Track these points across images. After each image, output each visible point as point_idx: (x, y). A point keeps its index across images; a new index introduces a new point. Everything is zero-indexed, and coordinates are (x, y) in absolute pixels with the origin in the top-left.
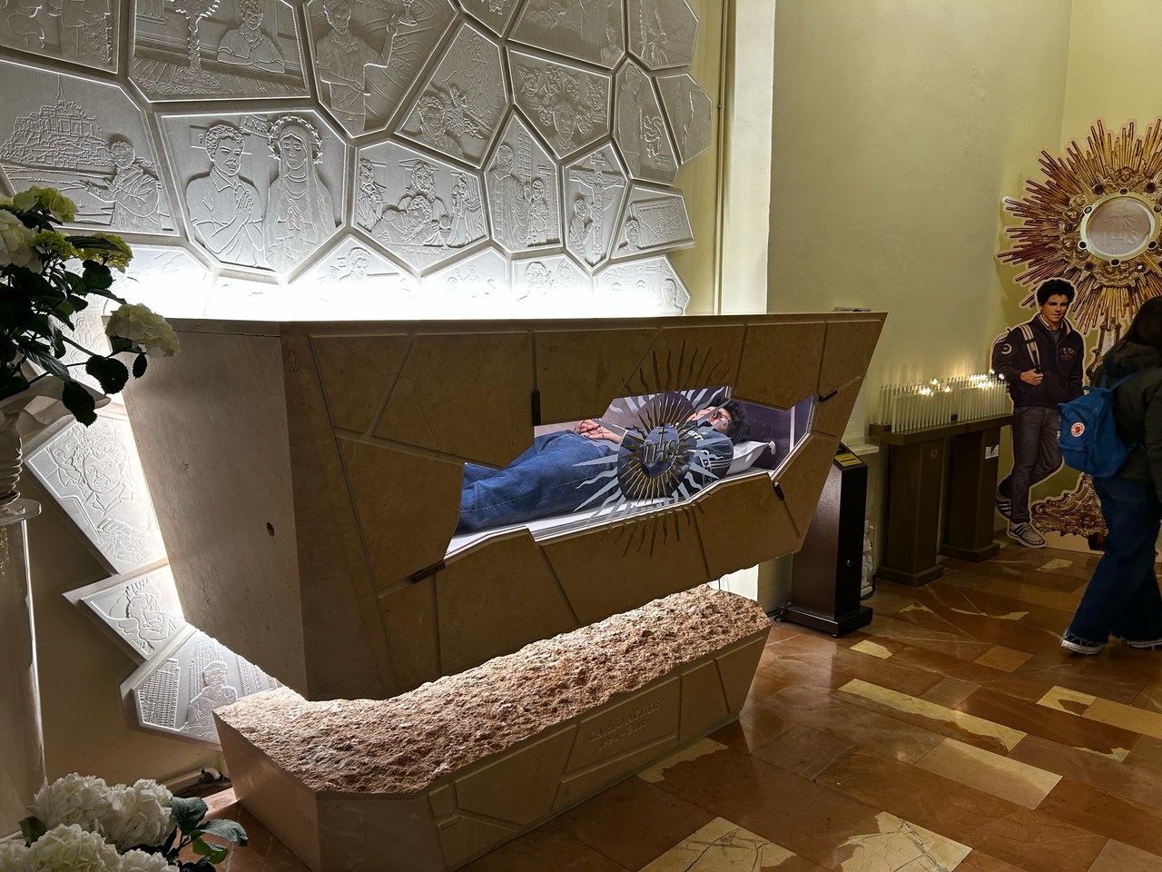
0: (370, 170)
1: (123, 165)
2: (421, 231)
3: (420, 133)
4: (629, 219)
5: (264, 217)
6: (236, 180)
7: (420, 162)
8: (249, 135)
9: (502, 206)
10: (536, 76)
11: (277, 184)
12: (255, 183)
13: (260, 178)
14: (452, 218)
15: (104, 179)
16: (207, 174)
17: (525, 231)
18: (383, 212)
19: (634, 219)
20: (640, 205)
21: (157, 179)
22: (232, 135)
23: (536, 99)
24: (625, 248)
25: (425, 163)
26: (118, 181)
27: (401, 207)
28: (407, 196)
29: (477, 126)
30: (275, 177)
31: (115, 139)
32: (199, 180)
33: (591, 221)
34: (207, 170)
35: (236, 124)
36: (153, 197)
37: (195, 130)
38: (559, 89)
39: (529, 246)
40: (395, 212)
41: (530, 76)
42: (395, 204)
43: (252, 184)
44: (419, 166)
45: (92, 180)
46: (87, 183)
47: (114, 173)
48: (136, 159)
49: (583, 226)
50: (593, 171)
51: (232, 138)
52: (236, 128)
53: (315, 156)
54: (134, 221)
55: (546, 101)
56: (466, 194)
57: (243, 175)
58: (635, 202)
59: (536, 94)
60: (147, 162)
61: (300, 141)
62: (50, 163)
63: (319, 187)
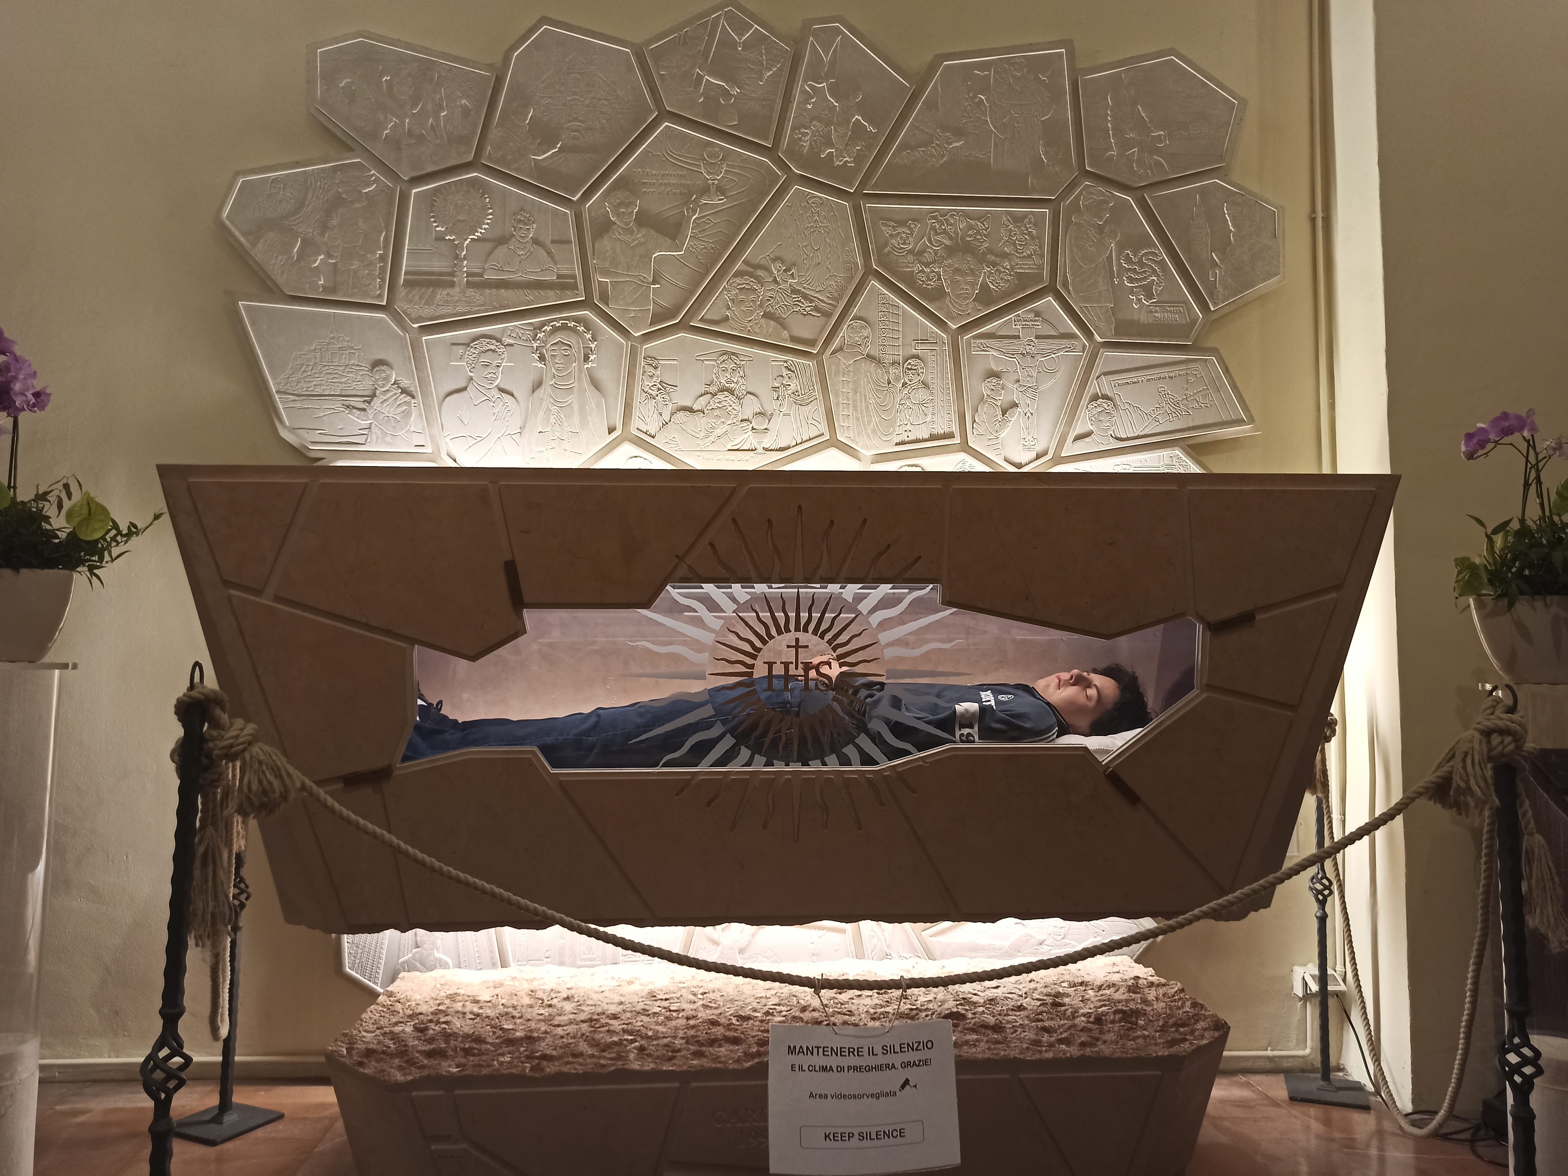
0: (656, 368)
1: (382, 387)
2: (726, 433)
3: (727, 319)
4: (1095, 398)
5: (523, 428)
6: (495, 392)
7: (725, 353)
9: (850, 395)
10: (909, 228)
11: (540, 392)
13: (521, 390)
16: (464, 389)
19: (1106, 397)
20: (1116, 377)
21: (413, 397)
22: (493, 347)
23: (911, 258)
25: (733, 354)
26: (376, 402)
27: (696, 407)
28: (706, 393)
29: (811, 301)
30: (537, 385)
31: (379, 363)
32: (455, 396)
33: (1015, 405)
35: (499, 336)
36: (407, 415)
37: (455, 347)
38: (951, 238)
39: (897, 444)
40: (687, 413)
41: (900, 230)
42: (687, 403)
43: (512, 395)
44: (725, 358)
45: (353, 404)
47: (373, 395)
48: (396, 381)
49: (999, 412)
50: (1018, 337)
51: (494, 351)
52: (499, 340)
53: (586, 359)
54: (388, 439)
55: (927, 257)
56: (794, 385)
57: (502, 386)
58: (1106, 374)
59: (910, 252)
60: (405, 383)
61: (569, 346)
62: (318, 391)
63: (590, 391)
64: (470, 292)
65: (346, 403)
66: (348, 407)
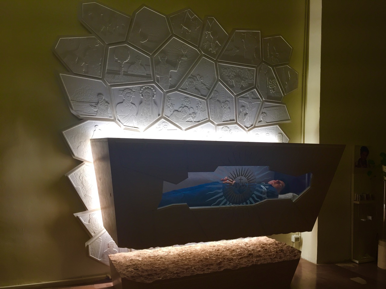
0: (170, 100)
1: (100, 101)
2: (185, 117)
3: (187, 89)
4: (263, 113)
5: (137, 113)
6: (130, 104)
7: (186, 97)
8: (135, 91)
9: (213, 109)
10: (227, 70)
11: (142, 104)
13: (137, 103)
14: (196, 113)
15: (95, 104)
16: (122, 102)
17: (221, 117)
18: (173, 112)
19: (265, 113)
20: (267, 108)
21: (109, 104)
22: (130, 92)
23: (227, 77)
24: (261, 122)
27: (179, 110)
28: (181, 107)
29: (206, 86)
30: (141, 103)
31: (99, 94)
32: (120, 104)
33: (247, 114)
34: (122, 101)
35: (131, 89)
36: (107, 108)
37: (120, 91)
38: (236, 73)
39: (223, 122)
40: (177, 112)
41: (225, 70)
42: (177, 109)
43: (134, 104)
44: (186, 98)
45: (92, 105)
46: (91, 105)
47: (98, 103)
48: (104, 99)
49: (244, 115)
50: (248, 98)
51: (130, 93)
52: (131, 90)
53: (153, 96)
55: (231, 77)
56: (201, 106)
57: (132, 102)
58: (265, 108)
59: (227, 76)
61: (149, 93)
63: (154, 105)
64: (124, 76)
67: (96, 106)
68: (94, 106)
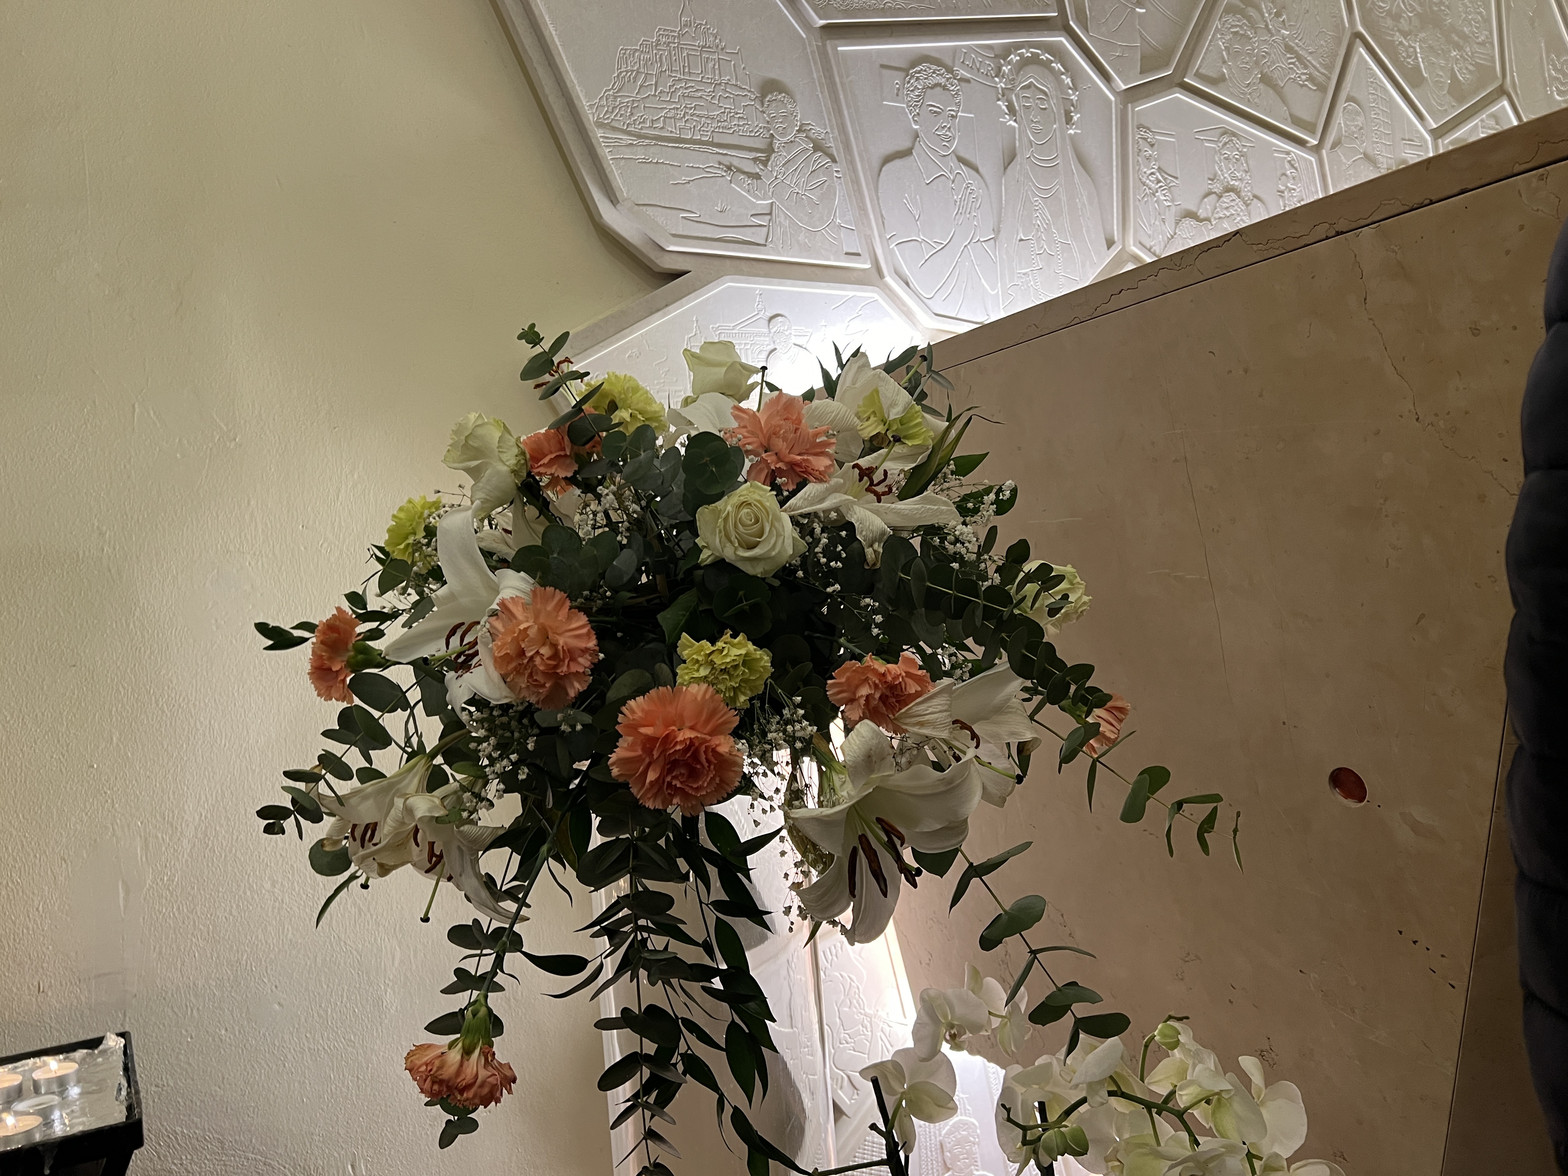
0: (1152, 145)
3: (1223, 79)
5: (997, 231)
7: (1225, 132)
8: (968, 81)
12: (980, 169)
13: (989, 163)
15: (755, 160)
16: (906, 153)
18: (1177, 223)
22: (942, 81)
23: (1390, 22)
25: (1234, 134)
28: (1209, 193)
29: (1306, 66)
30: (1010, 158)
31: (769, 88)
32: (897, 163)
36: (829, 192)
37: (888, 73)
40: (1193, 222)
42: (1193, 208)
43: (976, 170)
44: (1225, 139)
45: (736, 162)
47: (770, 150)
48: (802, 125)
51: (945, 88)
52: (950, 70)
53: (1069, 120)
54: (802, 237)
55: (1405, 25)
56: (1299, 190)
59: (1388, 13)
60: (817, 130)
61: (1045, 94)
62: (672, 130)
63: (1078, 176)
65: (726, 160)
66: (729, 168)
67: (757, 177)
68: (749, 175)
